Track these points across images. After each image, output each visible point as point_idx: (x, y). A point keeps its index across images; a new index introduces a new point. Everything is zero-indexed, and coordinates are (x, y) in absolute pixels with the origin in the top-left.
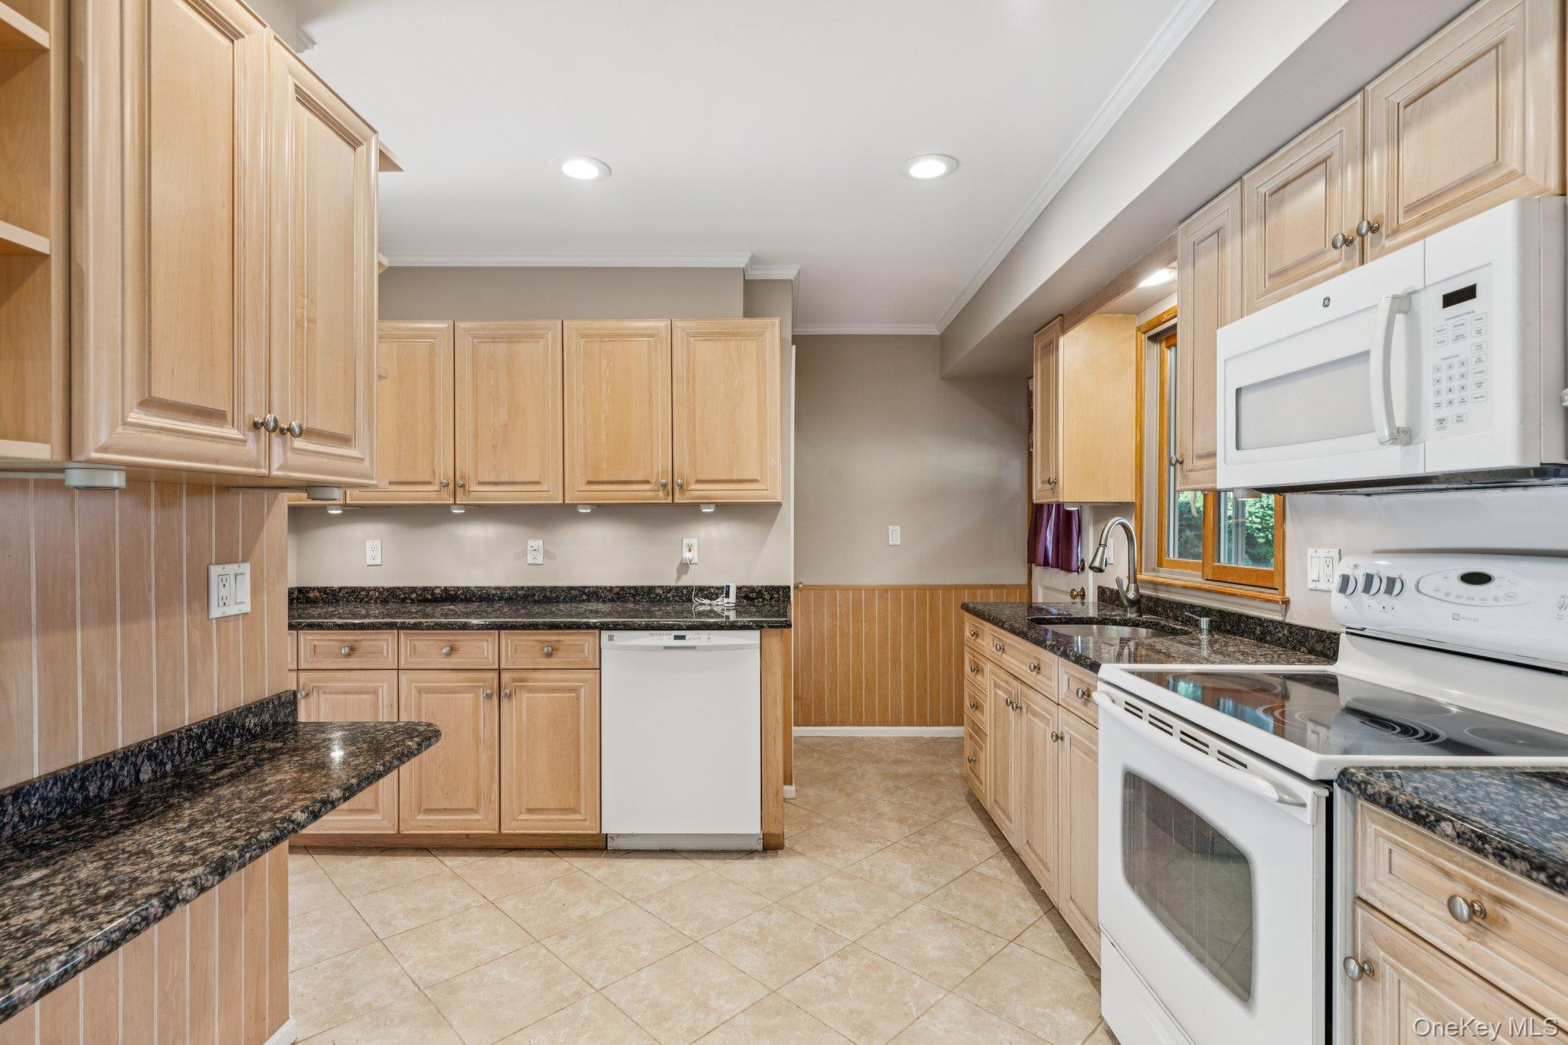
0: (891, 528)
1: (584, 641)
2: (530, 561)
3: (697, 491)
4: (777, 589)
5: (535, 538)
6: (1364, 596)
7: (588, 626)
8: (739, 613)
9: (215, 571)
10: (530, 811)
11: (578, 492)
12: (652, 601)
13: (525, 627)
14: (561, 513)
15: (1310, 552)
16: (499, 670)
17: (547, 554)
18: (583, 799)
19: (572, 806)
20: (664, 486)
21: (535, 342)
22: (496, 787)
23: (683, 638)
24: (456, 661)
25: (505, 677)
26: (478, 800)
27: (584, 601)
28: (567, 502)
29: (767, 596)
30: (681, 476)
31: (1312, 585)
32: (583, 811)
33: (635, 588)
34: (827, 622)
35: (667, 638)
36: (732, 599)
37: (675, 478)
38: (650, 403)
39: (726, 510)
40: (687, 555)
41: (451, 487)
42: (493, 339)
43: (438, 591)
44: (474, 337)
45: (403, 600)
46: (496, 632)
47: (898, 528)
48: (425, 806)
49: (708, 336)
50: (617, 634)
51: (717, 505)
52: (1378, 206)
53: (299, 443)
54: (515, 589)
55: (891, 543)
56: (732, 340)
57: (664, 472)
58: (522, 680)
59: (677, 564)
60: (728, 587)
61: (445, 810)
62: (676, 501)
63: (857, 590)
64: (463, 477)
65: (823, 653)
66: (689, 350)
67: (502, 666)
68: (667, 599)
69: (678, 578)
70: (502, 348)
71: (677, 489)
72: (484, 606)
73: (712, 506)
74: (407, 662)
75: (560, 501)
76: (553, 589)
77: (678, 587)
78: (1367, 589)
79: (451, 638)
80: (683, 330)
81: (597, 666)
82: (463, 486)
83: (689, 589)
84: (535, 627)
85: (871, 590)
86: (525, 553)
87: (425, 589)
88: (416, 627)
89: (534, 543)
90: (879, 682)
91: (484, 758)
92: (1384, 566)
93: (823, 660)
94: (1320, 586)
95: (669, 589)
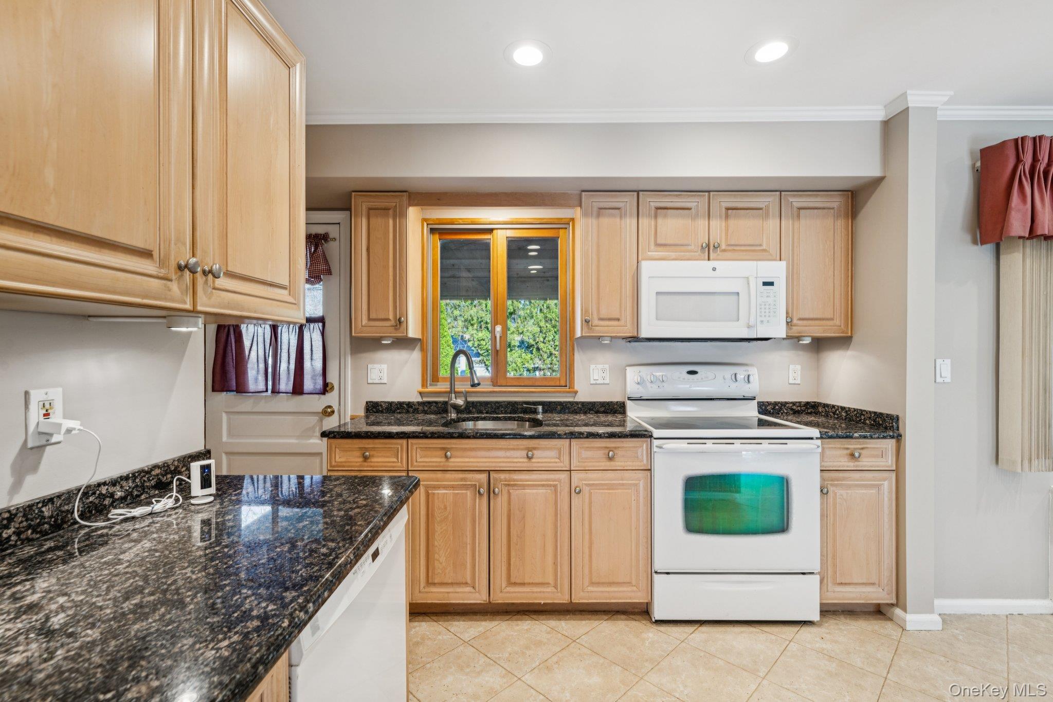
15: (592, 367)
31: (592, 382)
52: (719, 238)
94: (598, 382)
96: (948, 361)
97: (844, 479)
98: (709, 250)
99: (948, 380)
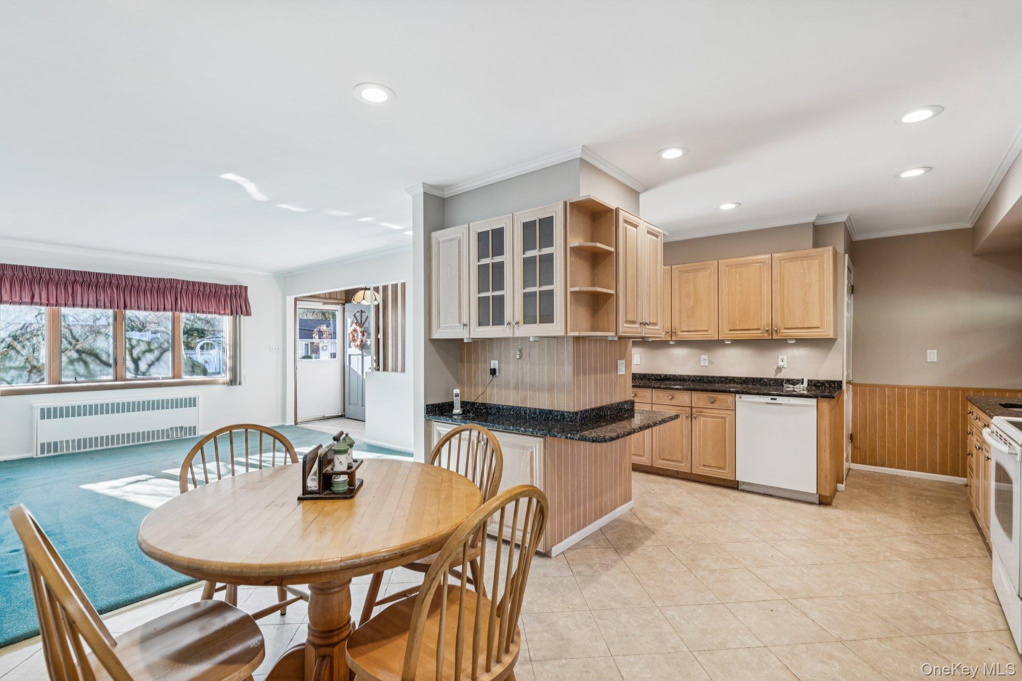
0: (929, 351)
1: (728, 398)
2: (702, 364)
3: (785, 333)
4: (834, 382)
5: (705, 355)
7: (730, 392)
8: (808, 391)
9: (619, 361)
10: (704, 466)
11: (725, 334)
12: (762, 385)
13: (702, 390)
14: (718, 343)
16: (691, 407)
17: (710, 362)
18: (727, 464)
19: (722, 466)
20: (767, 331)
21: (705, 271)
22: (690, 454)
23: (775, 399)
24: (674, 402)
25: (694, 410)
26: (683, 458)
27: (727, 383)
28: (720, 339)
29: (827, 385)
30: (776, 326)
32: (727, 469)
33: (753, 379)
34: (878, 406)
35: (767, 399)
36: (805, 384)
37: (773, 327)
38: (761, 293)
39: (801, 342)
40: (781, 364)
41: (670, 333)
42: (687, 271)
43: (662, 376)
44: (679, 271)
45: (649, 379)
46: (690, 392)
47: (935, 351)
48: (661, 457)
49: (792, 259)
50: (743, 396)
51: (796, 339)
53: (648, 327)
54: (695, 377)
55: (929, 360)
56: (804, 260)
57: (768, 325)
58: (701, 412)
59: (775, 368)
60: (803, 379)
61: (670, 460)
62: (774, 338)
63: (902, 388)
64: (675, 329)
65: (875, 423)
66: (781, 267)
67: (692, 406)
68: (770, 385)
69: (776, 374)
70: (691, 275)
71: (774, 332)
72: (682, 383)
73: (794, 340)
74: (655, 401)
75: (717, 339)
76: (713, 377)
77: (776, 379)
79: (672, 393)
80: (778, 258)
81: (734, 409)
82: (675, 333)
83: (782, 380)
84: (706, 391)
85: (912, 389)
86: (699, 361)
87: (657, 375)
88: (659, 388)
89: (704, 357)
90: (919, 445)
91: (685, 442)
93: (875, 428)
95: (771, 380)
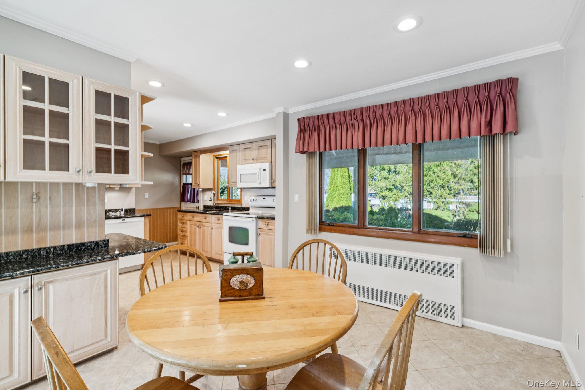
0: (145, 194)
6: (253, 202)
15: (245, 196)
23: (124, 220)
29: (129, 211)
31: (245, 201)
47: (147, 194)
52: (257, 156)
55: (145, 198)
60: (122, 209)
73: (118, 188)
78: (253, 201)
92: (255, 198)
94: (247, 201)
96: (298, 195)
97: (264, 232)
98: (255, 160)
99: (298, 201)
